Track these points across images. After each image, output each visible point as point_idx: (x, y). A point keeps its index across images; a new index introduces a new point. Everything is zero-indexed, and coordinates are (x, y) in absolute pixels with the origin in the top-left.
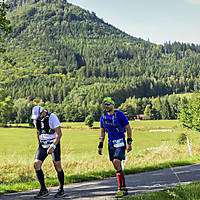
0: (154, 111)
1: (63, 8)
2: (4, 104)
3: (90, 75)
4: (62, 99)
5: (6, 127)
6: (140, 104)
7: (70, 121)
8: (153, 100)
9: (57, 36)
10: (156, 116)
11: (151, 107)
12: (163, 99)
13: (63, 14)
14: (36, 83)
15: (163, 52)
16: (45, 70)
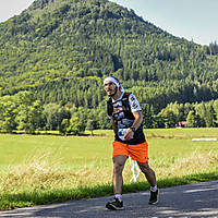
0: (198, 118)
1: (99, 4)
2: (32, 109)
3: (128, 78)
4: (97, 104)
5: (34, 134)
6: (182, 110)
7: (105, 128)
8: (197, 106)
9: (92, 36)
10: (200, 123)
11: (194, 114)
12: (208, 105)
13: (98, 12)
14: (69, 87)
15: (208, 53)
16: (79, 72)
